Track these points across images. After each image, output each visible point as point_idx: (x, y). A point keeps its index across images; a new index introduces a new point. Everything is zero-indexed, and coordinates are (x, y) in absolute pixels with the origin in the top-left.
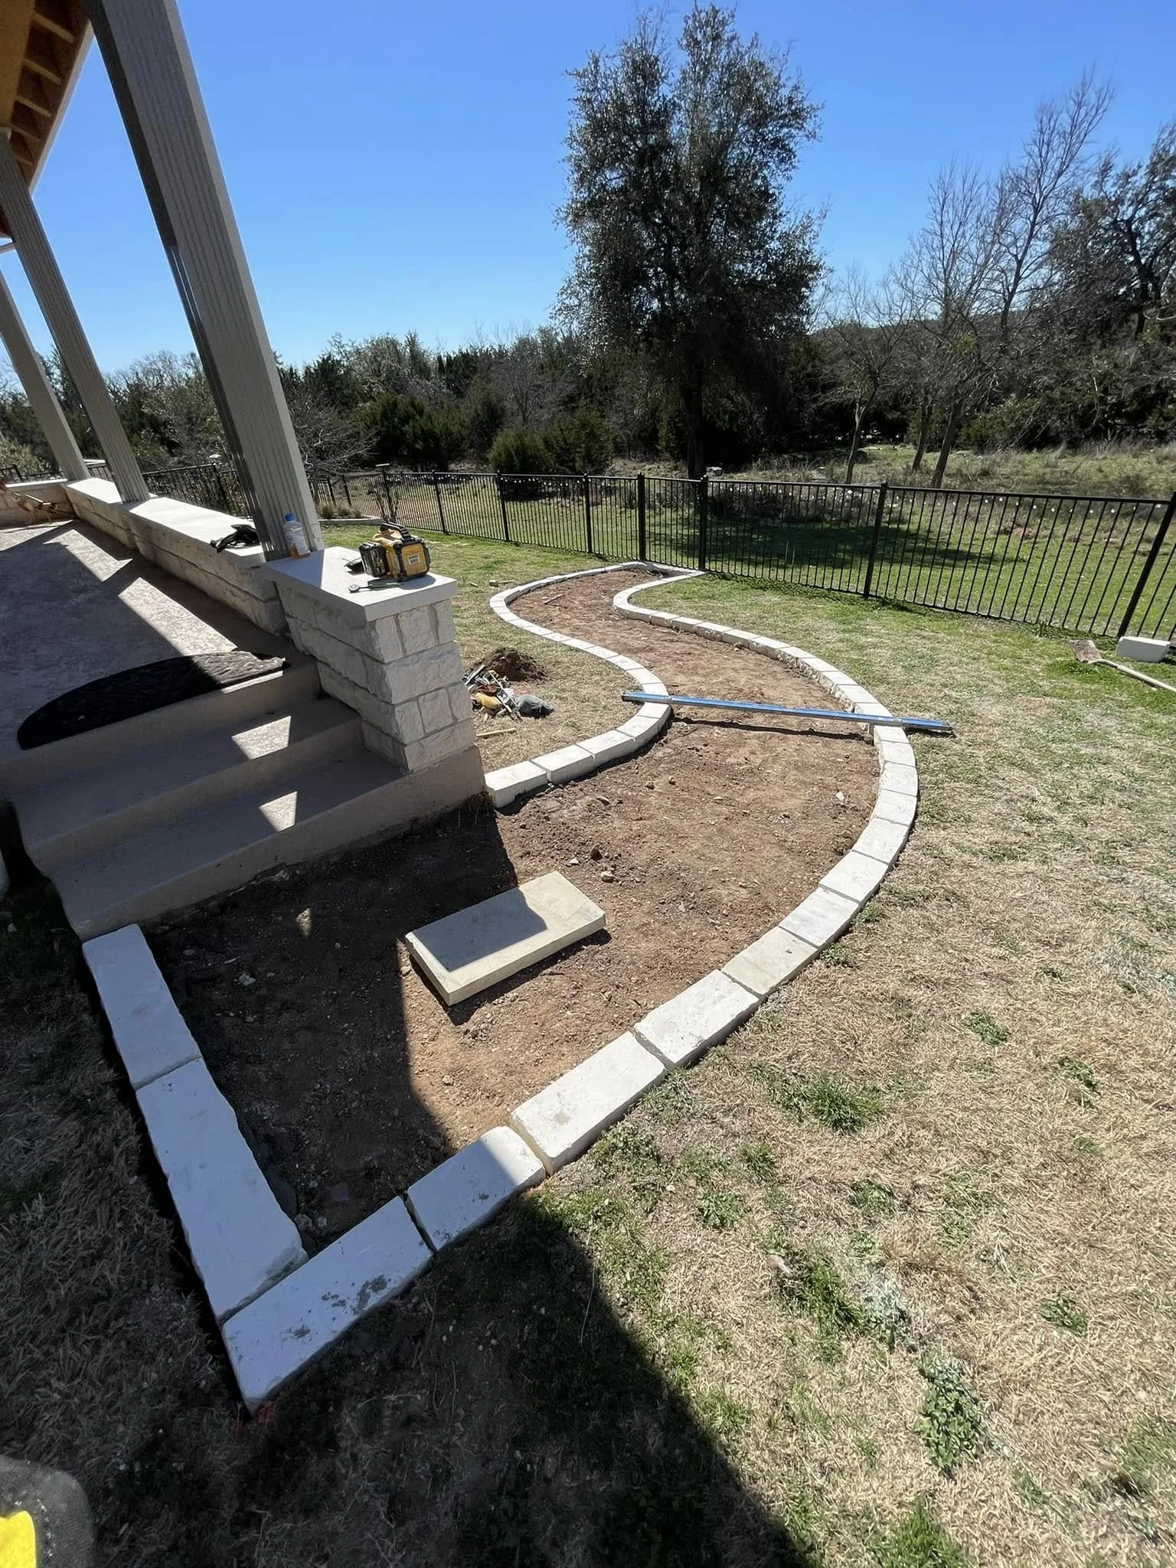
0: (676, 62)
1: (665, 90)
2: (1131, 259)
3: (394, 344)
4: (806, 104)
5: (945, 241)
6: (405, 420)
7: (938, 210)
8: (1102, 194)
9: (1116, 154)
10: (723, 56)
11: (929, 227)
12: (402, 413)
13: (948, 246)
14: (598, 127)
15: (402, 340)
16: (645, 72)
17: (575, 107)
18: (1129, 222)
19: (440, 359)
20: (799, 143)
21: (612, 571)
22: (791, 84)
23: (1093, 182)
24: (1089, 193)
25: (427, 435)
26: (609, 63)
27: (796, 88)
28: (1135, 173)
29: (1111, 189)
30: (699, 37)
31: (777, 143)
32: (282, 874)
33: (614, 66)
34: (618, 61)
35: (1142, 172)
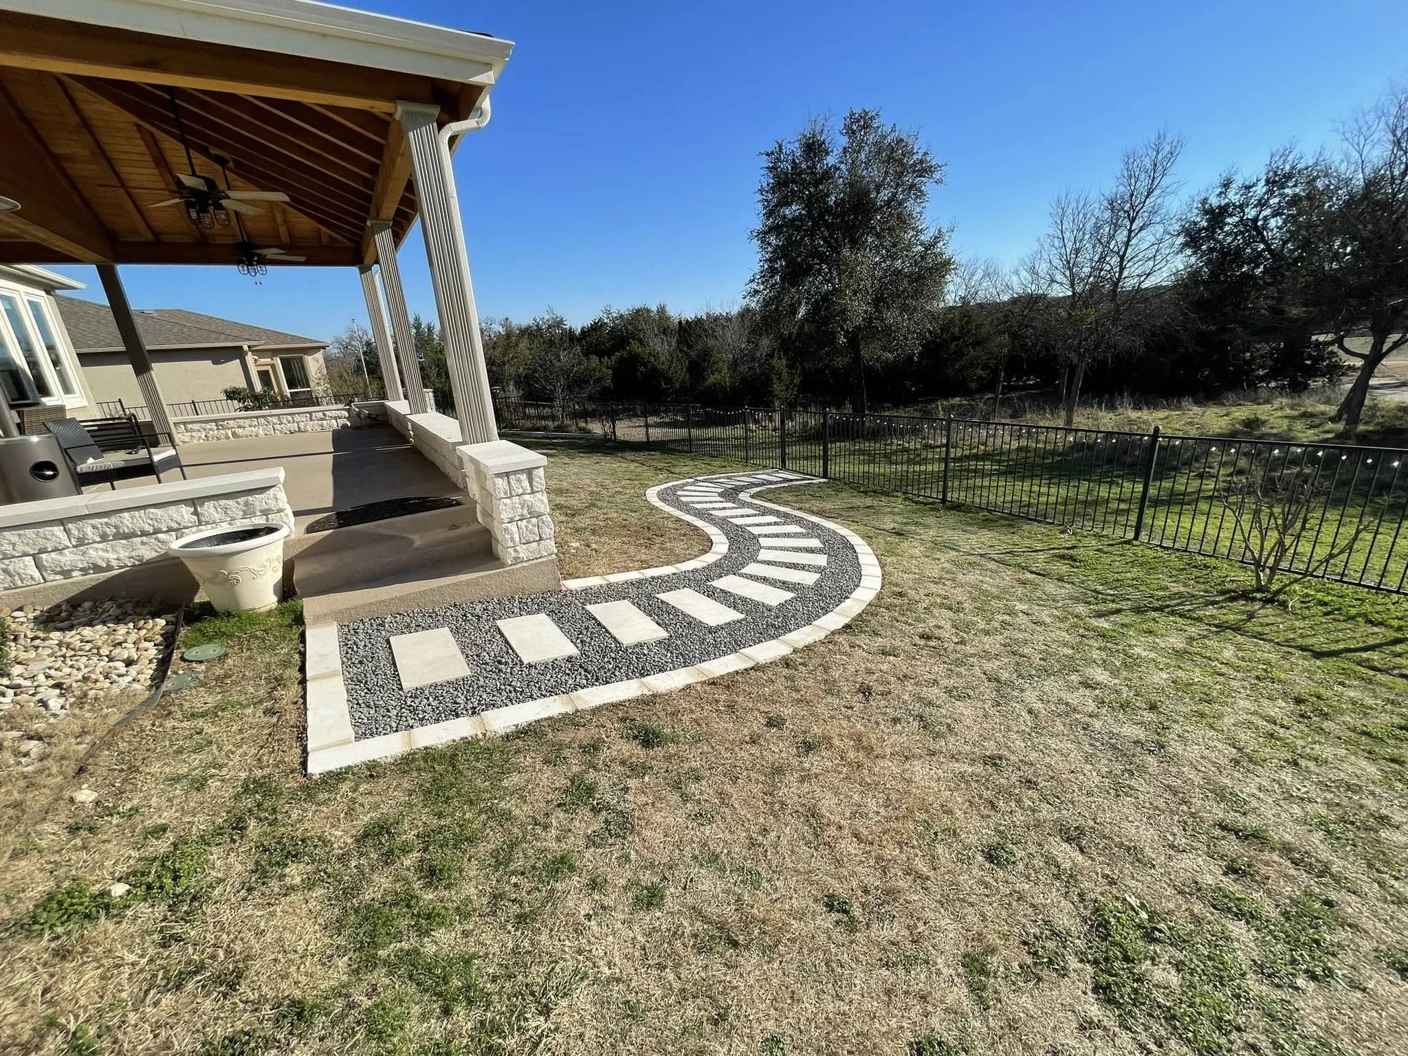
0: (838, 142)
1: (830, 160)
2: (1262, 246)
3: (648, 311)
4: (933, 163)
5: (1066, 241)
7: (1059, 222)
8: (1227, 200)
9: (1236, 172)
10: (871, 138)
11: (1051, 232)
13: (1070, 245)
14: (780, 182)
15: (654, 309)
16: (813, 148)
17: (765, 172)
18: (1255, 220)
19: (680, 322)
20: (928, 186)
22: (921, 152)
23: (1217, 192)
24: (1214, 201)
26: (789, 146)
27: (925, 154)
28: (1254, 185)
29: (1234, 197)
30: (855, 128)
31: (912, 186)
33: (794, 148)
34: (797, 144)
35: (1263, 182)
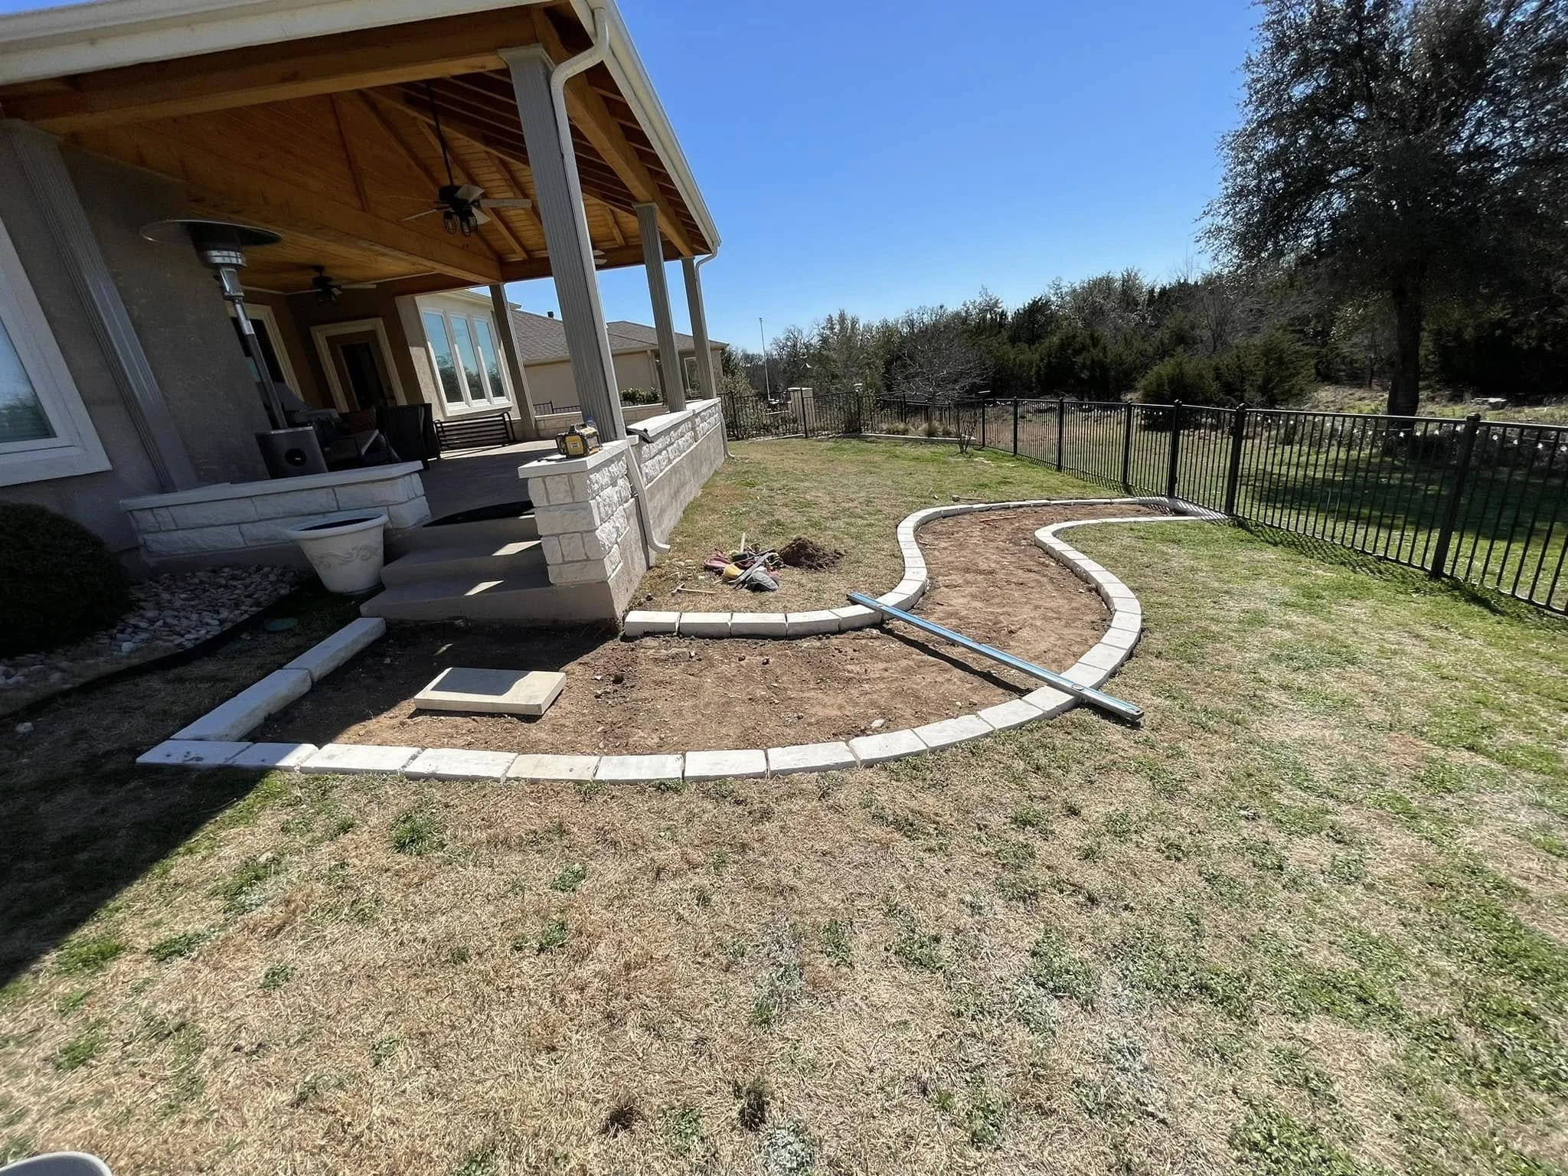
6: (1077, 353)
12: (1077, 346)
14: (1282, 46)
21: (1120, 503)
25: (1097, 366)
32: (460, 623)
